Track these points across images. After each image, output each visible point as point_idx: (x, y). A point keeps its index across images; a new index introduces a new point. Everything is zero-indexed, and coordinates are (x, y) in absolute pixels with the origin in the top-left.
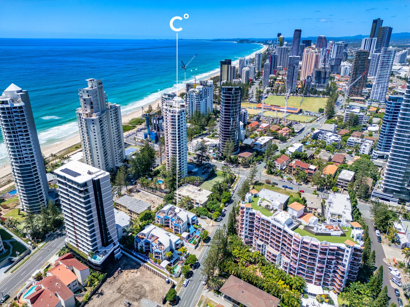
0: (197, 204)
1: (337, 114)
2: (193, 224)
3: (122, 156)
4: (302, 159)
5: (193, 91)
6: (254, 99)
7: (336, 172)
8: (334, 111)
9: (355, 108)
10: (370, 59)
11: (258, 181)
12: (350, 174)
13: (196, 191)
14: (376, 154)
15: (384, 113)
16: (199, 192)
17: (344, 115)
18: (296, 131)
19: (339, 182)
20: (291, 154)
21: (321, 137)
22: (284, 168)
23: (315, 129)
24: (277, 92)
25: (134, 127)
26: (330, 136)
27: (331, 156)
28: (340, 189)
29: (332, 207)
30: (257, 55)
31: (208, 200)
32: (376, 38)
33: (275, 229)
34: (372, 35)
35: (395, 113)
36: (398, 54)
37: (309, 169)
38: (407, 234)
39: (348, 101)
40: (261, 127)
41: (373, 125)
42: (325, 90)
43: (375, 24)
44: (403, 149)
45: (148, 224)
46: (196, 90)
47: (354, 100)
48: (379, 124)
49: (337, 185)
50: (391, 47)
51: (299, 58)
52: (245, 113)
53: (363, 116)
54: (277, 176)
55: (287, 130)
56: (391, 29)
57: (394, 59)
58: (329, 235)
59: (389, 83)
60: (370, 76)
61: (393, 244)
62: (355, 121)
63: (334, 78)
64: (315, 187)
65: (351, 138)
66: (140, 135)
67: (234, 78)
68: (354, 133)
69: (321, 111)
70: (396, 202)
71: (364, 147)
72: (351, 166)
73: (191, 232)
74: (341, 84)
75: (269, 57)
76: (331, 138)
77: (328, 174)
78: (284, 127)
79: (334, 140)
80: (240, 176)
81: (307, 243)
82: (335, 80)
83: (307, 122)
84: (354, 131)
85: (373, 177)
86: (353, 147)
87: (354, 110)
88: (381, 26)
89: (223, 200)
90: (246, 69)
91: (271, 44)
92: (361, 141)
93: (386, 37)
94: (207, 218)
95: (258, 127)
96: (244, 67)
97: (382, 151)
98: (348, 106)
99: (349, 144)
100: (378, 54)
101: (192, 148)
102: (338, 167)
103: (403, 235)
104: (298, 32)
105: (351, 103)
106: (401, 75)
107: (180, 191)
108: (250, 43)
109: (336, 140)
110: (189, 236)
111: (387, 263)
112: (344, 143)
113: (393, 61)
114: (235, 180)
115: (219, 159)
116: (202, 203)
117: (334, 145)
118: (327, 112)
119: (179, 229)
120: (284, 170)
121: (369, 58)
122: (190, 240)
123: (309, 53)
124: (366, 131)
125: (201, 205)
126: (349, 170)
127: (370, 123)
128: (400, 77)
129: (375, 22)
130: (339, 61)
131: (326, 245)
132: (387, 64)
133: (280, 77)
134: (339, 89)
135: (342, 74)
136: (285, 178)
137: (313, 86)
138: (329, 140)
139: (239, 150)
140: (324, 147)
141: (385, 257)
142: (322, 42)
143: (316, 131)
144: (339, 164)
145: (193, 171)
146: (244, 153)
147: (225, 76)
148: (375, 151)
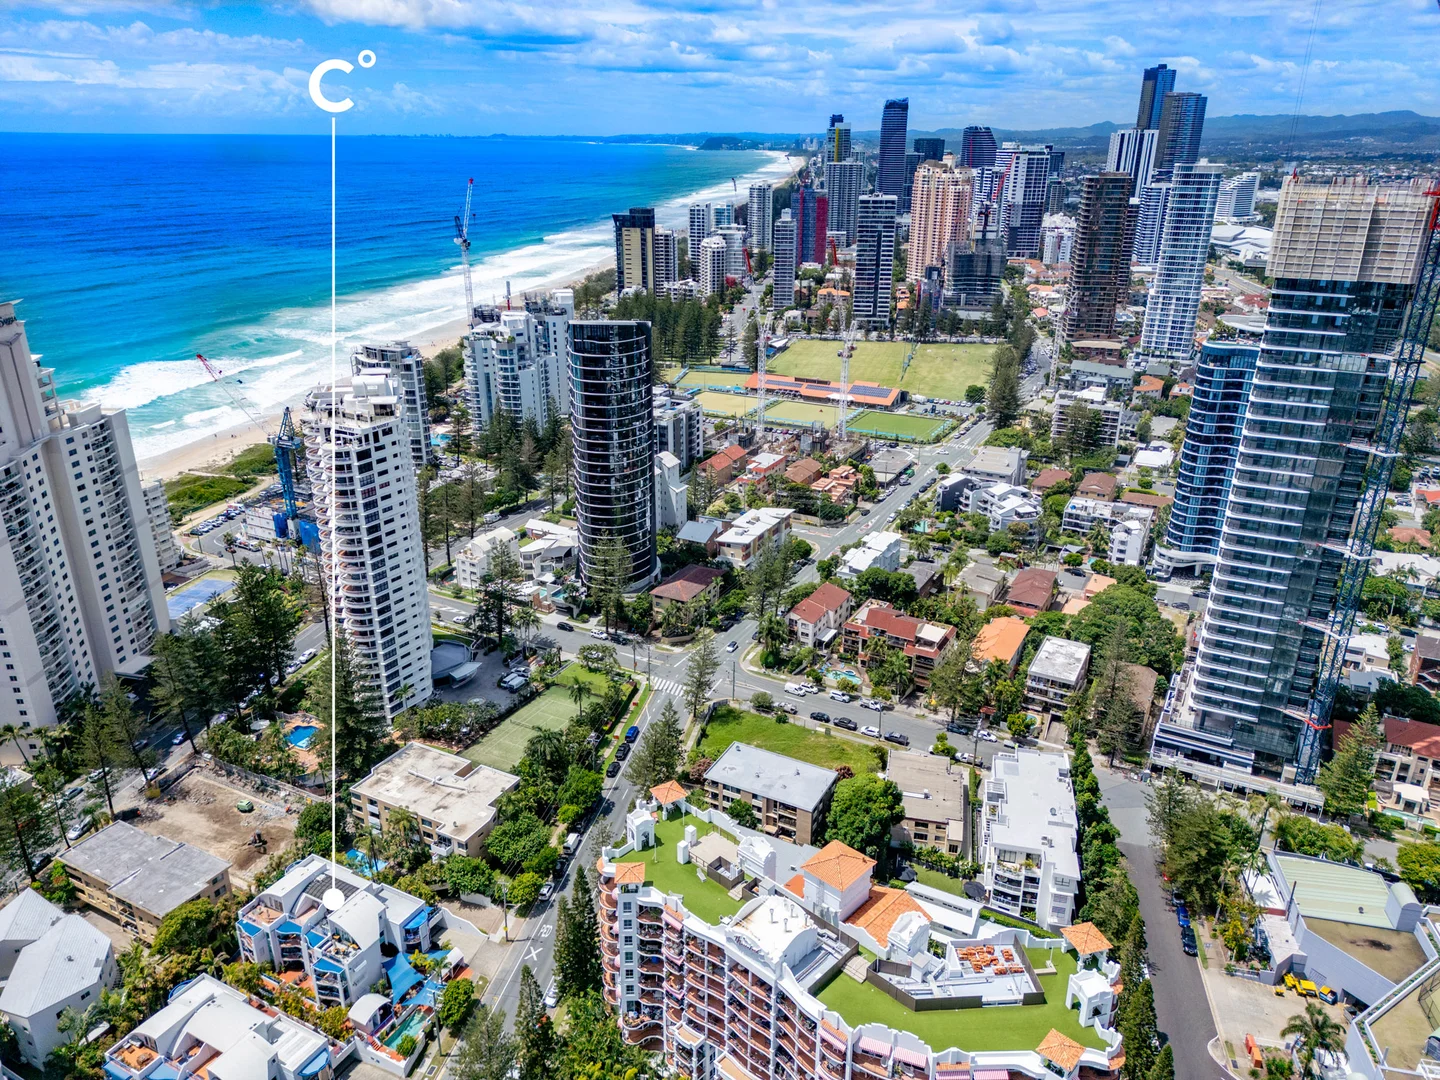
0: (444, 841)
1: (1030, 406)
2: (410, 949)
3: (153, 625)
4: (897, 596)
5: (491, 333)
6: (738, 357)
7: (1024, 646)
8: (1015, 399)
9: (1090, 383)
10: (1138, 206)
11: (725, 703)
12: (1071, 656)
13: (450, 779)
14: (1166, 562)
15: (1187, 399)
16: (462, 783)
17: (1052, 409)
18: (880, 477)
19: (1032, 690)
20: (855, 579)
21: (970, 502)
22: (826, 639)
23: (952, 466)
24: (822, 328)
25: (248, 483)
26: (1003, 498)
27: (1004, 579)
28: (1038, 719)
29: (1003, 820)
30: (755, 194)
31: (496, 819)
32: (1156, 132)
33: (746, 983)
34: (1144, 122)
35: (1226, 408)
36: (1230, 185)
37: (919, 640)
38: (1293, 915)
39: (1069, 354)
40: (751, 466)
41: (1155, 443)
42: (989, 316)
43: (1150, 83)
44: (1262, 560)
45: (194, 971)
46: (501, 328)
47: (1086, 354)
48: (1172, 440)
49: (1027, 700)
50: (1203, 162)
51: (893, 202)
52: (690, 418)
53: (1117, 413)
54: (800, 673)
55: (847, 477)
56: (1201, 102)
57: (1214, 203)
58: (975, 1003)
59: (1205, 286)
60: (1138, 263)
61: (1242, 966)
62: (1090, 434)
63: (1022, 273)
64: (944, 715)
65: (1078, 501)
66: (256, 521)
67: (667, 279)
68: (1091, 481)
69: (974, 395)
70: (1245, 765)
71: (1122, 536)
72: (1077, 622)
73: (395, 994)
74: (1045, 292)
75: (796, 201)
76: (1009, 504)
77: (992, 660)
78: (837, 464)
79: (1018, 514)
80: (657, 682)
81: (878, 1059)
82: (1025, 280)
83: (922, 442)
84: (1084, 470)
85: (1157, 661)
86: (1084, 534)
87: (1085, 394)
88: (1171, 89)
89: (565, 807)
90: (713, 243)
91: (814, 154)
92: (1113, 514)
93: (1189, 127)
94: (487, 901)
95: (742, 469)
96: (709, 235)
97: (1187, 549)
98: (1067, 377)
99: (1069, 524)
100: (1164, 186)
101: (470, 569)
102: (1028, 628)
103: (1277, 918)
104: (897, 110)
105: (1076, 365)
106: (1241, 259)
107: (378, 781)
108: (743, 149)
109: (1021, 510)
110: (386, 1011)
111: (1221, 1063)
112: (1055, 520)
113: (1213, 209)
114: (632, 707)
115: (576, 611)
116: (463, 838)
117: (1015, 532)
118: (994, 400)
119: (339, 986)
120: (828, 645)
121: (1134, 201)
122: (393, 1027)
123: (933, 185)
124: (1131, 470)
125: (460, 845)
126: (1068, 636)
127: (1144, 436)
128: (1240, 264)
129: (1151, 75)
130: (1034, 211)
131: (959, 1068)
132: (1193, 222)
133: (838, 269)
134: (1037, 313)
135: (1047, 260)
136: (830, 679)
137: (948, 302)
138: (997, 513)
139: (657, 571)
140: (980, 541)
141: (1213, 1033)
142: (978, 146)
143: (954, 478)
144: (1033, 614)
145: (458, 674)
146: (678, 584)
147: (634, 273)
148: (1163, 551)
